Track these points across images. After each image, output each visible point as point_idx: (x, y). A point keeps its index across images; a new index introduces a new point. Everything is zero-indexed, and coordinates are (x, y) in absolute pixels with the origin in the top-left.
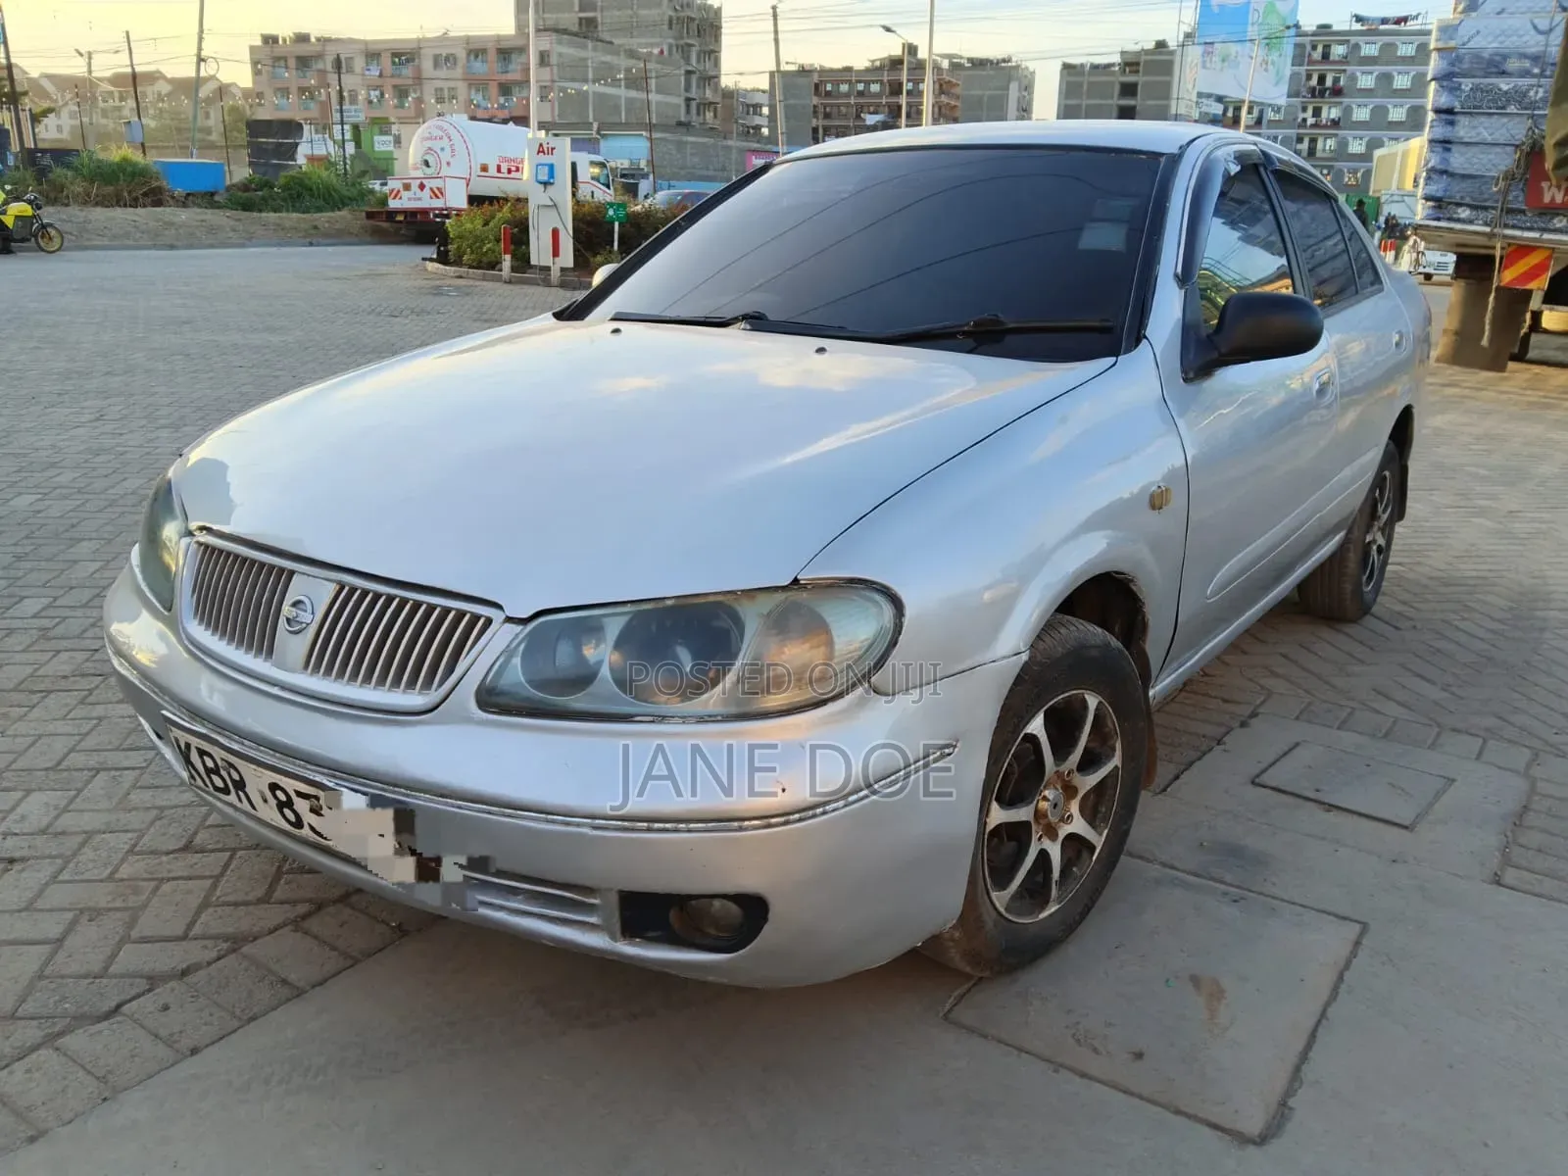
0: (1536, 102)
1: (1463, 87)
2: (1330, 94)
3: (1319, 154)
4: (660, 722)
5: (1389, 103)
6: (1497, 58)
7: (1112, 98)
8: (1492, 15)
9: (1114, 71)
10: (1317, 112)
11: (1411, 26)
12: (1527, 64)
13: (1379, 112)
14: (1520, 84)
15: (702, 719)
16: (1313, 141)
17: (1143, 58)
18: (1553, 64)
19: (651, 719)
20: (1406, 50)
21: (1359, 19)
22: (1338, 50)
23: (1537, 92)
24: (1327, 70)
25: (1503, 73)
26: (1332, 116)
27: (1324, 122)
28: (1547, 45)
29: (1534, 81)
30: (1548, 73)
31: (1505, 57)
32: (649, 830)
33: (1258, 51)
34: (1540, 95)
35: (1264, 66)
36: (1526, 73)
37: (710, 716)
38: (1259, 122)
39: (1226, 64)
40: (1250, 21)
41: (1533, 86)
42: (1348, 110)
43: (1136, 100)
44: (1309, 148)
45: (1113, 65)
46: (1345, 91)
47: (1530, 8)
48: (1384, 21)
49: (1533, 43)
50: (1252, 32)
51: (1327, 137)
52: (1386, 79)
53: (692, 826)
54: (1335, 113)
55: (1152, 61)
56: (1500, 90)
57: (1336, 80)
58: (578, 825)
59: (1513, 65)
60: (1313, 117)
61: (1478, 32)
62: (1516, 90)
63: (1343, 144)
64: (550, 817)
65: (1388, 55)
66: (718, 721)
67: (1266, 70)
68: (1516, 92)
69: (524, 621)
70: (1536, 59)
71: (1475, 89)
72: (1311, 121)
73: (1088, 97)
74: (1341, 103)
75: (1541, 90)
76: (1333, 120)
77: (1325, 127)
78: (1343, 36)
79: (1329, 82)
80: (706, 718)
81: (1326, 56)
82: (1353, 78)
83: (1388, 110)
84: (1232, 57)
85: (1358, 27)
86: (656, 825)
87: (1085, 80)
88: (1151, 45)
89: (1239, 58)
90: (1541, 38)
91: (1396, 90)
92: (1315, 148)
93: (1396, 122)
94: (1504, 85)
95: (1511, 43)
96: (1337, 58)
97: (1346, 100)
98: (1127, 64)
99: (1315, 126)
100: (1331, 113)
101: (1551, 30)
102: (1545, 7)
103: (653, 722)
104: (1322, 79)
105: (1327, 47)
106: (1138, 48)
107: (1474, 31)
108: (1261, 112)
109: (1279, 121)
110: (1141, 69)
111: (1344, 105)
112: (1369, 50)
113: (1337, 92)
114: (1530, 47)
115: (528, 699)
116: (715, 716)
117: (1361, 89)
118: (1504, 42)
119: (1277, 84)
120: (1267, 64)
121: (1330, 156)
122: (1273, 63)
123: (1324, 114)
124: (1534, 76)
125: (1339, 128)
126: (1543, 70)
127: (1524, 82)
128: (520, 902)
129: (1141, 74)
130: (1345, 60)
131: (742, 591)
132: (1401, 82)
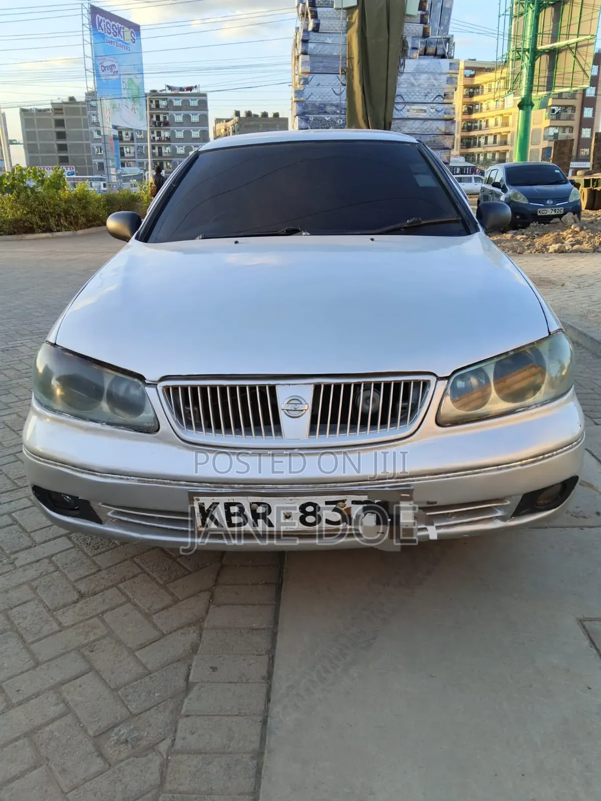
0: (341, 125)
1: (310, 119)
2: (163, 125)
3: (164, 155)
4: (527, 410)
5: (191, 129)
6: (322, 106)
7: (52, 127)
8: (315, 86)
9: (50, 113)
10: (159, 134)
11: (194, 91)
12: (334, 108)
13: (187, 133)
14: (333, 117)
15: (543, 404)
16: (160, 148)
17: (64, 106)
18: (345, 109)
19: (523, 409)
20: (194, 103)
21: (170, 88)
22: (163, 103)
23: (340, 121)
24: (160, 113)
25: (326, 113)
26: (166, 136)
27: (163, 138)
28: (341, 100)
29: (338, 116)
30: (343, 113)
31: (325, 105)
32: (543, 459)
33: (130, 103)
34: (342, 122)
35: (133, 111)
36: (335, 113)
37: (545, 401)
38: (132, 139)
39: (115, 109)
40: (122, 88)
41: (338, 118)
42: (173, 133)
43: (64, 128)
44: (159, 152)
45: (49, 110)
46: (170, 123)
47: (330, 84)
48: (181, 89)
49: (335, 99)
50: (125, 93)
51: (167, 146)
52: (187, 117)
53: (558, 451)
54: (167, 134)
55: (68, 108)
56: (325, 120)
57: (165, 118)
58: (514, 466)
59: (329, 109)
60: (157, 136)
61: (312, 94)
62: (332, 120)
63: (174, 150)
64: (500, 467)
65: (186, 106)
66: (549, 403)
67: (135, 113)
68: (332, 121)
69: (448, 378)
70: (337, 106)
71: (315, 119)
72: (157, 138)
73: (38, 127)
74: (169, 129)
75: (342, 120)
76: (167, 138)
77: (164, 141)
78: (164, 96)
79: (162, 119)
80: (544, 403)
81: (158, 106)
82: (172, 117)
83: (191, 133)
84: (118, 106)
85: (169, 92)
86: (546, 456)
87: (35, 117)
88: (66, 100)
89: (121, 106)
90: (337, 97)
91: (193, 123)
92: (162, 152)
93: (196, 138)
94: (327, 118)
95: (326, 99)
96: (163, 107)
97: (171, 128)
98: (56, 109)
99: (160, 140)
100: (165, 134)
101: (341, 93)
102: (335, 84)
103: (524, 410)
104: (158, 117)
105: (157, 102)
106: (60, 101)
107: (310, 93)
108: (132, 134)
109: (142, 138)
110: (64, 111)
111: (171, 130)
112: (177, 103)
113: (166, 124)
114: (334, 101)
115: (459, 416)
116: (547, 400)
117: (177, 122)
118: (323, 98)
119: (141, 120)
120: (134, 109)
121: (168, 155)
122: (137, 109)
123: (162, 135)
124: (337, 114)
125: (171, 142)
126: (341, 112)
127: (334, 116)
128: (454, 520)
129: (64, 114)
130: (167, 108)
131: (536, 341)
132: (195, 119)
